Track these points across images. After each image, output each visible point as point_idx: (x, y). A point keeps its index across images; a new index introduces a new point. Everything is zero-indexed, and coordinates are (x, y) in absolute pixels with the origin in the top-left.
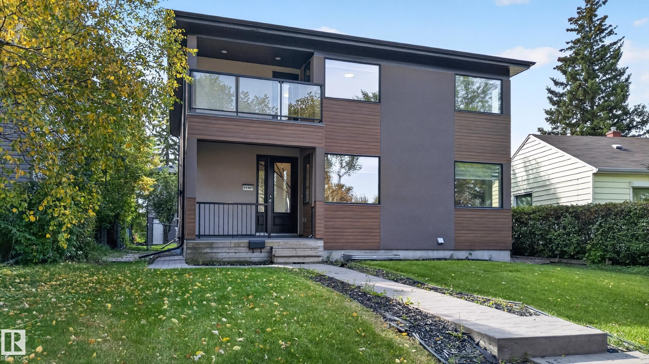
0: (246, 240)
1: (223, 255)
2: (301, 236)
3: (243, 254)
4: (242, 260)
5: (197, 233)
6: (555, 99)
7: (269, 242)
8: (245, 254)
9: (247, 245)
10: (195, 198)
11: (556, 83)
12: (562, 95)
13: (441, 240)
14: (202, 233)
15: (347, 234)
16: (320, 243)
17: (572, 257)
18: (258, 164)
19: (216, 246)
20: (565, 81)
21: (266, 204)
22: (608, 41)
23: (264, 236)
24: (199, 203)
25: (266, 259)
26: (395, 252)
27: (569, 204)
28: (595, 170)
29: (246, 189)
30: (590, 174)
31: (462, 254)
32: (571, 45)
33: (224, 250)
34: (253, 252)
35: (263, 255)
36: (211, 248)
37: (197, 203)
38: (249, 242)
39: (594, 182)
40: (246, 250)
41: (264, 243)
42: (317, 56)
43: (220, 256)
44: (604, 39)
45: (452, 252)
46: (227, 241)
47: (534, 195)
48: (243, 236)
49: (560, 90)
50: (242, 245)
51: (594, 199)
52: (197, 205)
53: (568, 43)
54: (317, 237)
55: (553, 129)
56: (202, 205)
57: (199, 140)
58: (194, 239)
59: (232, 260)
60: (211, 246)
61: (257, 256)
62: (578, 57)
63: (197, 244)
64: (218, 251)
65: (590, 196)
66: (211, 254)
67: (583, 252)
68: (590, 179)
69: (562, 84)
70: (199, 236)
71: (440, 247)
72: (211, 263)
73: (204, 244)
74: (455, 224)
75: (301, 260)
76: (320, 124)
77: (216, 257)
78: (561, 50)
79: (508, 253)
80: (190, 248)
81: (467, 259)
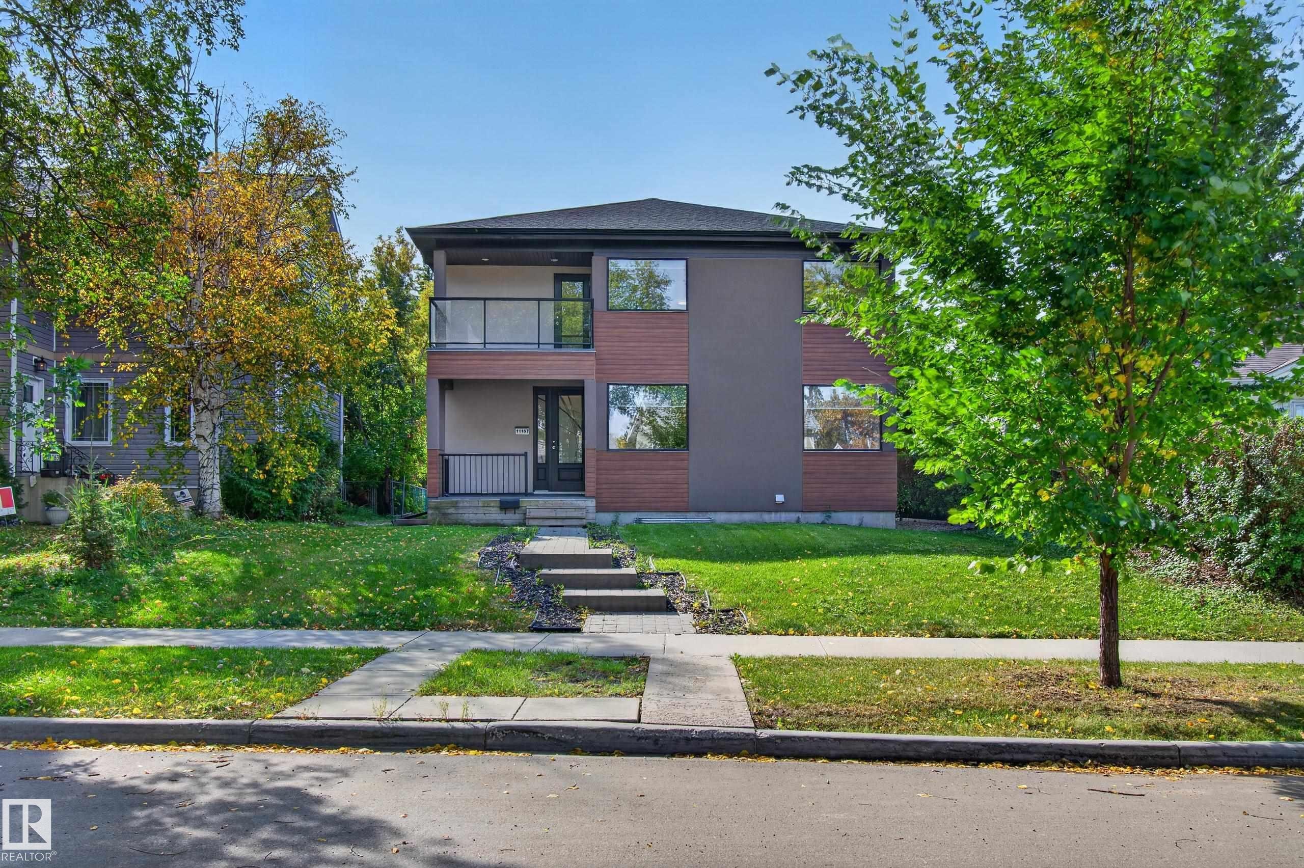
0: (498, 499)
1: (470, 516)
3: (494, 515)
4: (493, 522)
7: (524, 501)
8: (496, 515)
9: (500, 505)
10: (437, 450)
13: (780, 498)
15: (640, 491)
16: (591, 503)
18: (537, 398)
19: (461, 505)
23: (520, 494)
24: (447, 456)
25: (521, 521)
26: (713, 516)
29: (519, 432)
31: (814, 518)
33: (470, 510)
34: (504, 513)
35: (515, 516)
36: (457, 508)
38: (501, 501)
40: (497, 510)
41: (518, 502)
43: (466, 517)
45: (800, 515)
46: (476, 500)
48: (493, 495)
50: (492, 505)
54: (588, 494)
57: (443, 382)
58: (436, 497)
59: (481, 522)
60: (455, 505)
61: (510, 517)
63: (441, 503)
64: (464, 512)
66: (456, 515)
70: (444, 494)
71: (780, 508)
72: (457, 523)
73: (448, 503)
74: (805, 474)
75: (559, 523)
76: (589, 350)
77: (461, 518)
79: (894, 514)
80: (432, 508)
81: (823, 523)
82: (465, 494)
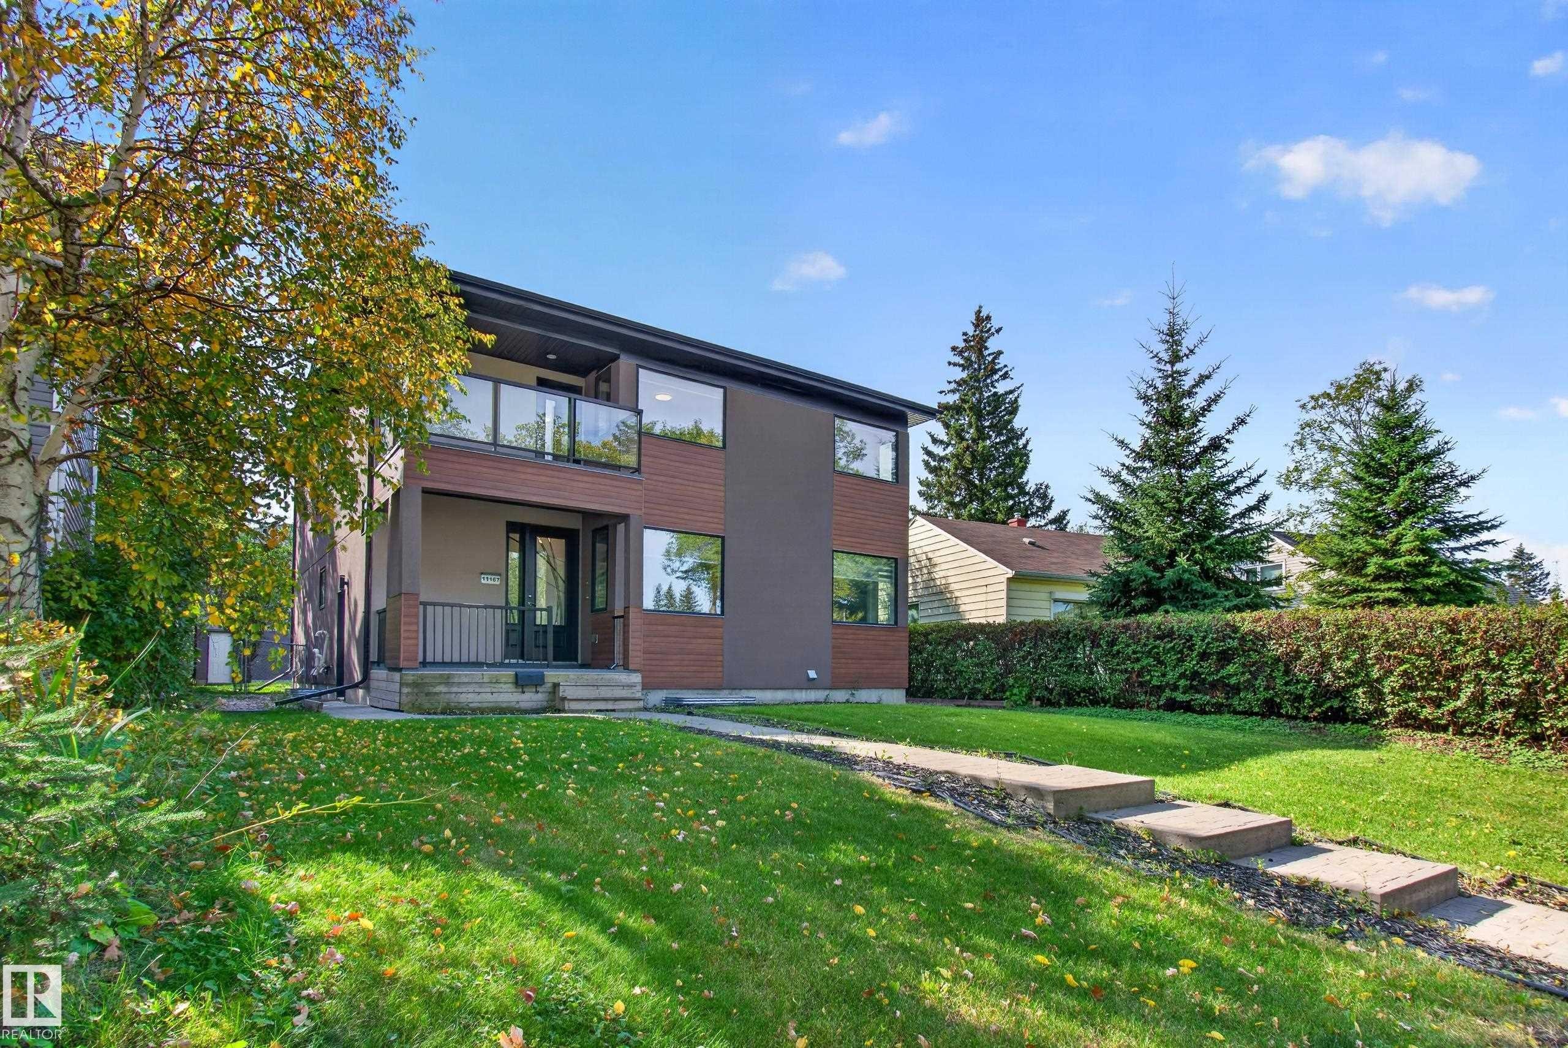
0: (506, 672)
1: (469, 697)
2: (584, 666)
3: (506, 695)
4: (504, 705)
5: (421, 659)
6: (933, 464)
7: (552, 675)
8: (508, 695)
9: (512, 680)
10: (418, 595)
11: (935, 441)
12: (942, 459)
13: (812, 674)
14: (429, 659)
15: (671, 663)
16: (636, 678)
17: (986, 697)
18: (508, 537)
19: (456, 680)
20: (945, 438)
21: (522, 608)
22: (1002, 387)
23: (541, 666)
24: (425, 604)
25: (545, 704)
26: (745, 693)
27: (983, 621)
28: (1010, 573)
29: (487, 580)
30: (1004, 579)
31: (840, 695)
32: (953, 386)
33: (470, 689)
34: (523, 692)
35: (540, 696)
36: (448, 684)
37: (421, 603)
38: (516, 675)
39: (1009, 589)
40: (510, 687)
41: (542, 676)
42: (625, 363)
43: (463, 698)
44: (996, 384)
45: (827, 692)
46: (476, 674)
47: (921, 607)
48: (499, 664)
49: (938, 450)
50: (503, 680)
51: (1008, 614)
52: (421, 607)
53: (950, 382)
54: (631, 667)
55: (930, 508)
56: (430, 609)
57: (426, 491)
58: (416, 669)
59: (485, 705)
60: (447, 681)
61: (530, 698)
62: (966, 406)
63: (422, 677)
64: (460, 690)
65: (1004, 611)
66: (448, 696)
67: (1003, 688)
68: (1004, 586)
69: (942, 442)
70: (424, 664)
71: (811, 685)
72: (449, 710)
73: (434, 677)
74: (833, 647)
75: (610, 706)
76: (636, 476)
77: (456, 700)
78: (941, 392)
79: (903, 693)
80: (408, 685)
81: (848, 701)
82: (460, 664)
